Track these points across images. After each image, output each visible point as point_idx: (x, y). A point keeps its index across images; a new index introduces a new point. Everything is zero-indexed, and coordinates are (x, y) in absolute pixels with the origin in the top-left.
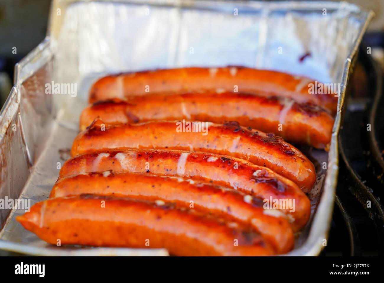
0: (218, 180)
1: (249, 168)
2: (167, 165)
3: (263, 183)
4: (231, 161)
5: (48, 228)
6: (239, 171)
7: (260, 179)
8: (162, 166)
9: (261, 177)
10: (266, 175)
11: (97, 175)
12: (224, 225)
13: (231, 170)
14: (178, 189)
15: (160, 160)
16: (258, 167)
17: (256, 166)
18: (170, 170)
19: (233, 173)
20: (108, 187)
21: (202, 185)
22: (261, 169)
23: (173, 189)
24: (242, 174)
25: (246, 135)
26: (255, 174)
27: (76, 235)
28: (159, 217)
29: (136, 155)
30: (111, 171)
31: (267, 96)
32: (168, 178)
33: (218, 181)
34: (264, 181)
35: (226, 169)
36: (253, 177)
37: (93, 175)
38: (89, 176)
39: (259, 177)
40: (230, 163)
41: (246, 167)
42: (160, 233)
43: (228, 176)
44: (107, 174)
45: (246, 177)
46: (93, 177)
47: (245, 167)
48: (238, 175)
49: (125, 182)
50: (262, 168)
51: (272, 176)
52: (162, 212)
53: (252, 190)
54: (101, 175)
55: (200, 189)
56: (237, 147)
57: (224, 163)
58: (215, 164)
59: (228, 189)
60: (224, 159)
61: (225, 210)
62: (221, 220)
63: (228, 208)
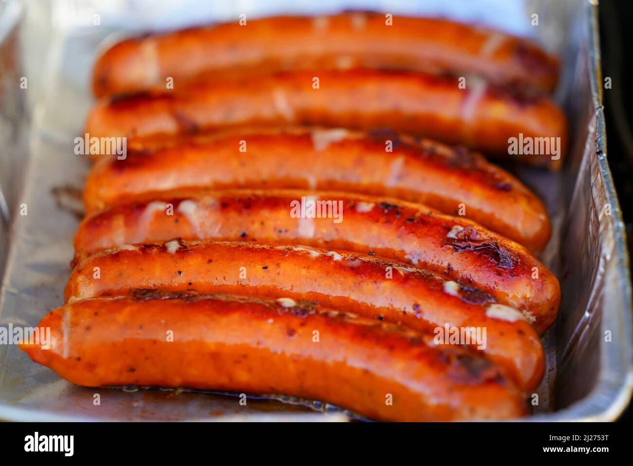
0: (380, 246)
1: (437, 223)
2: (279, 223)
3: (470, 252)
4: (399, 210)
5: (79, 359)
6: (420, 230)
7: (463, 244)
8: (270, 224)
9: (465, 240)
10: (472, 237)
11: (155, 250)
12: (419, 342)
13: (403, 227)
14: (314, 272)
15: (265, 213)
16: (453, 221)
17: (448, 218)
18: (286, 231)
19: (409, 233)
20: (180, 272)
21: (356, 263)
22: (461, 225)
23: (304, 272)
24: (426, 235)
25: (414, 154)
26: (452, 235)
27: (132, 370)
28: (291, 333)
29: (218, 204)
30: (179, 240)
31: (433, 70)
32: (290, 249)
33: (381, 249)
34: (472, 249)
35: (394, 225)
36: (450, 241)
37: (148, 251)
38: (141, 253)
39: (460, 240)
40: (398, 213)
41: (431, 220)
42: (295, 360)
43: (399, 240)
44: (173, 247)
45: (435, 240)
46: (146, 253)
47: (429, 221)
48: (419, 237)
49: (210, 261)
50: (461, 221)
51: (484, 236)
52: (295, 322)
53: (449, 265)
54: (163, 249)
55: (356, 271)
56: (400, 177)
57: (387, 214)
58: (370, 217)
59: (410, 270)
60: (386, 206)
61: (410, 310)
62: (411, 334)
63: (416, 306)
